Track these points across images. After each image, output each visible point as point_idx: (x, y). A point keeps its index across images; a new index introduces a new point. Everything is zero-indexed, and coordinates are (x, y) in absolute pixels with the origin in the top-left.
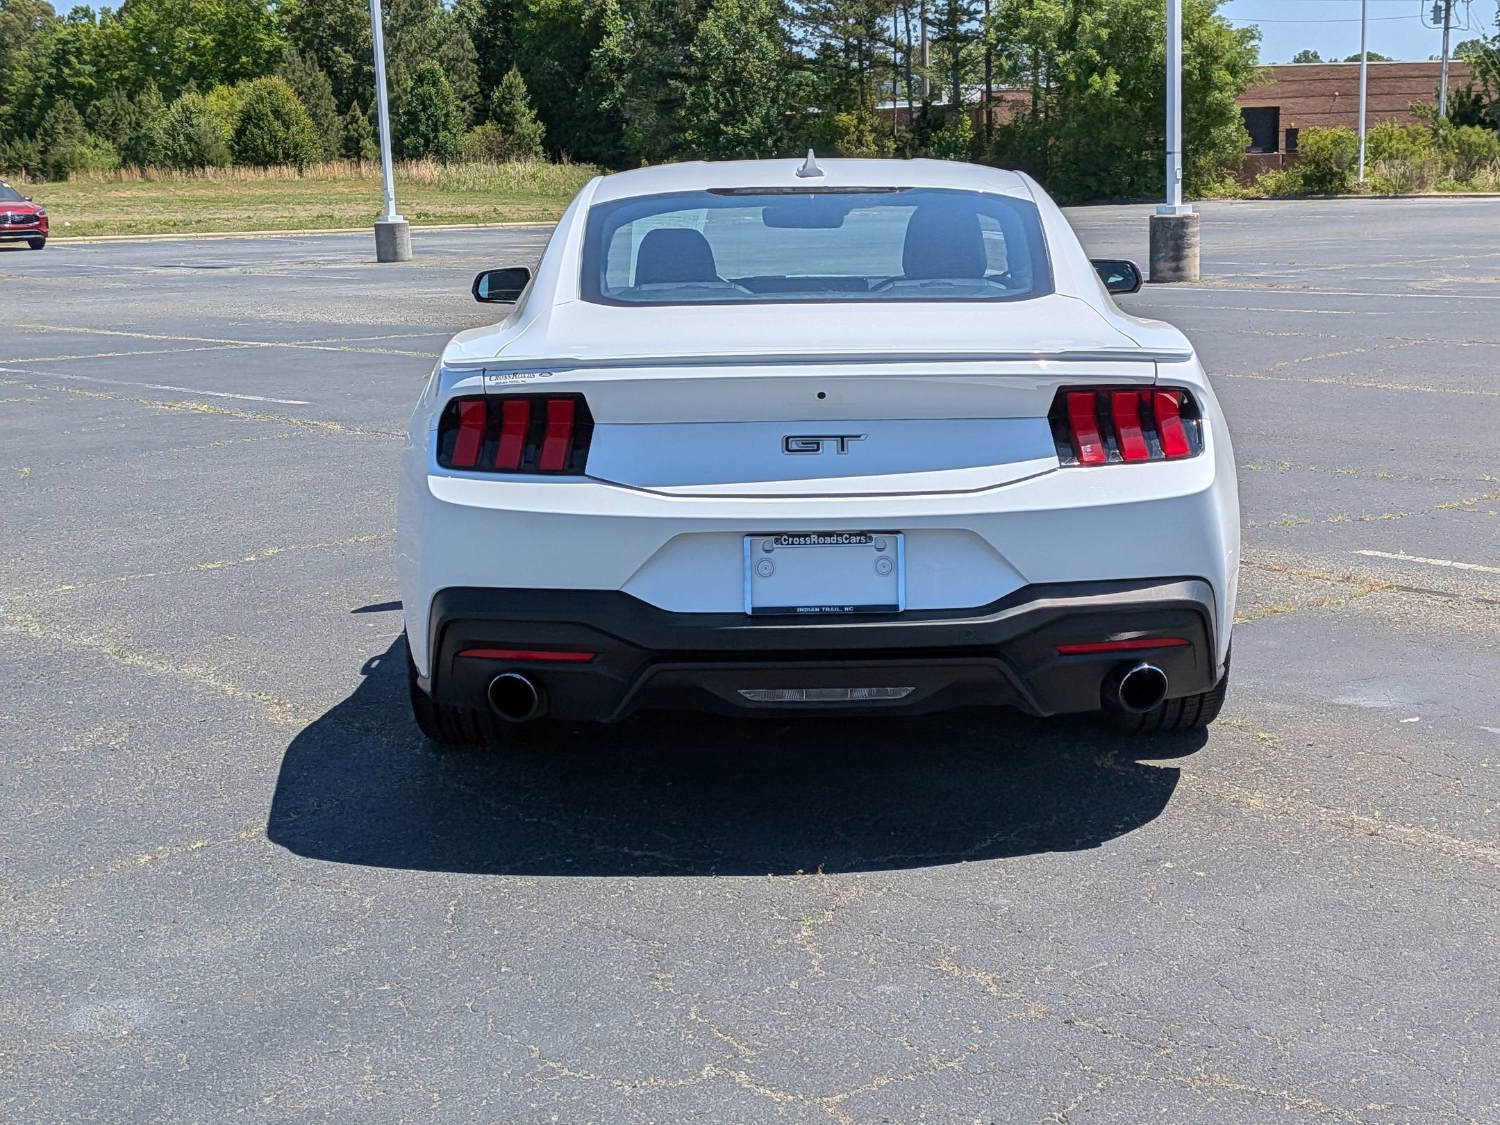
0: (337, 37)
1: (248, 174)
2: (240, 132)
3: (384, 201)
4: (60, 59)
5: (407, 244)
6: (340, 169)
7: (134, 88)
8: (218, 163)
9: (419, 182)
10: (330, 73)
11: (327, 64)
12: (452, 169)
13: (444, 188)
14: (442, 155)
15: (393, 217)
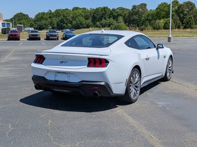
0: (181, 12)
1: (164, 30)
2: (165, 25)
3: (169, 34)
4: (148, 16)
5: (172, 40)
6: (177, 30)
7: (155, 19)
8: (161, 29)
9: (187, 32)
10: (180, 17)
11: (179, 16)
12: (192, 30)
13: (190, 32)
14: (191, 28)
15: (170, 36)
